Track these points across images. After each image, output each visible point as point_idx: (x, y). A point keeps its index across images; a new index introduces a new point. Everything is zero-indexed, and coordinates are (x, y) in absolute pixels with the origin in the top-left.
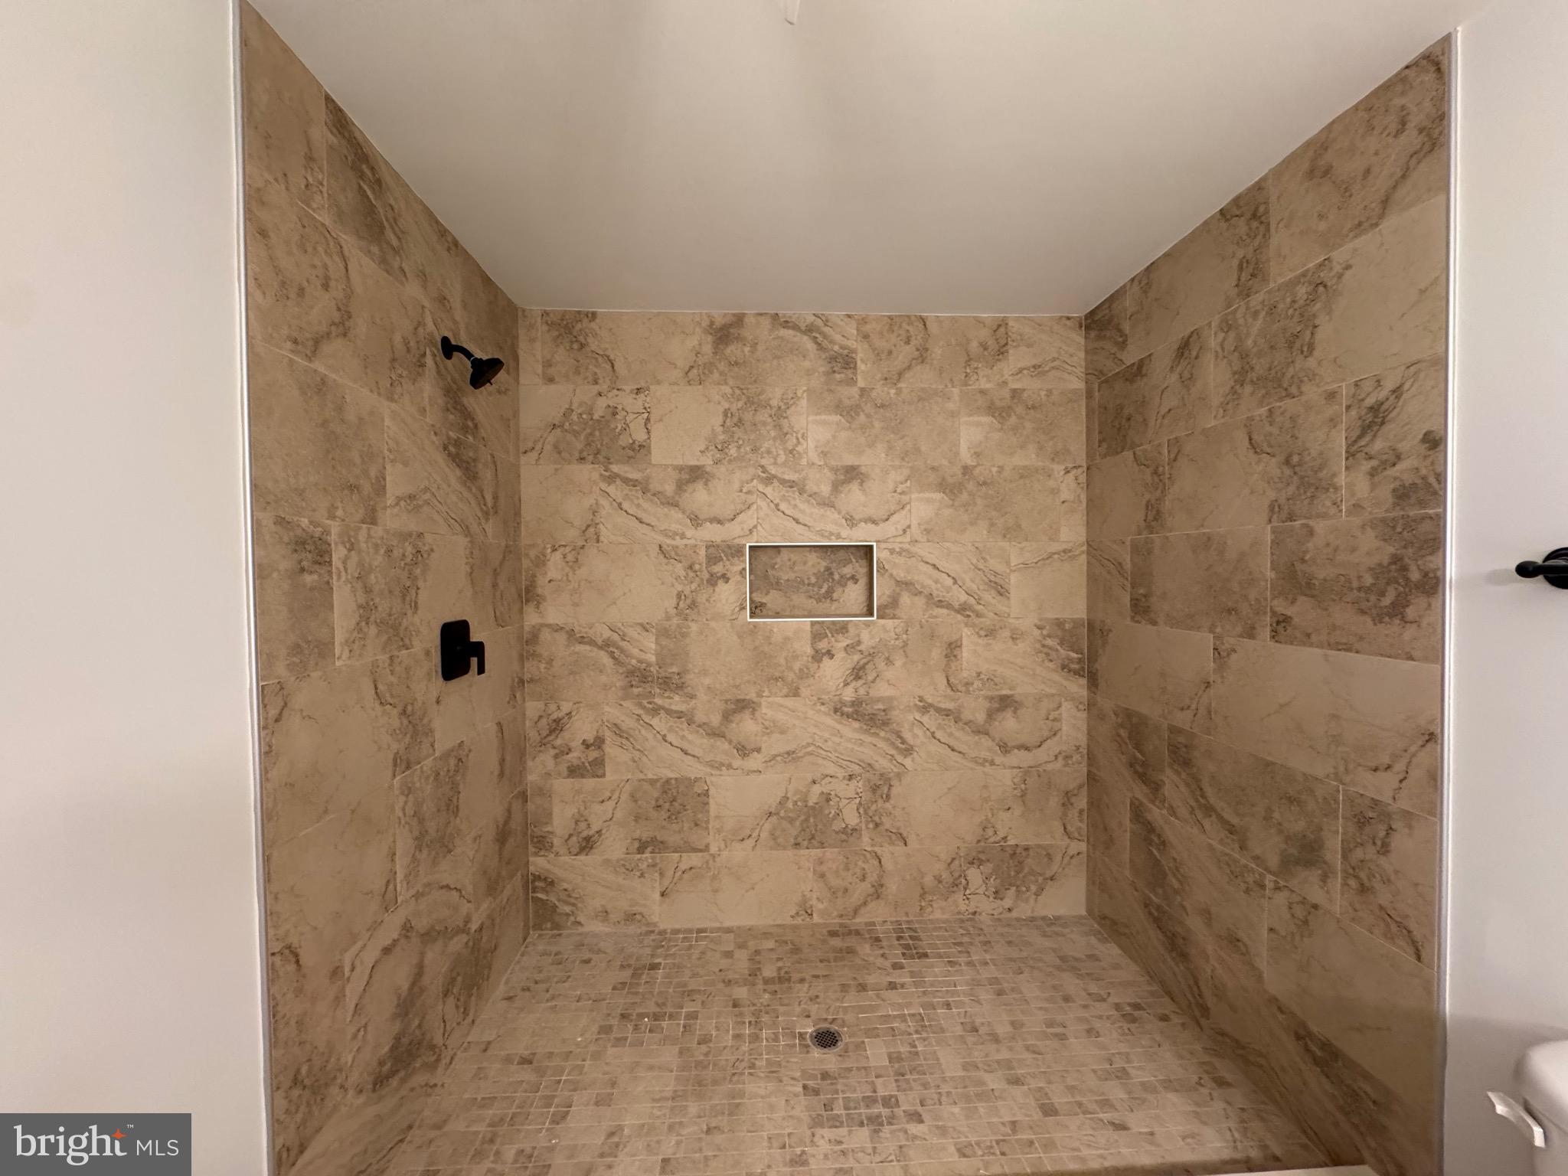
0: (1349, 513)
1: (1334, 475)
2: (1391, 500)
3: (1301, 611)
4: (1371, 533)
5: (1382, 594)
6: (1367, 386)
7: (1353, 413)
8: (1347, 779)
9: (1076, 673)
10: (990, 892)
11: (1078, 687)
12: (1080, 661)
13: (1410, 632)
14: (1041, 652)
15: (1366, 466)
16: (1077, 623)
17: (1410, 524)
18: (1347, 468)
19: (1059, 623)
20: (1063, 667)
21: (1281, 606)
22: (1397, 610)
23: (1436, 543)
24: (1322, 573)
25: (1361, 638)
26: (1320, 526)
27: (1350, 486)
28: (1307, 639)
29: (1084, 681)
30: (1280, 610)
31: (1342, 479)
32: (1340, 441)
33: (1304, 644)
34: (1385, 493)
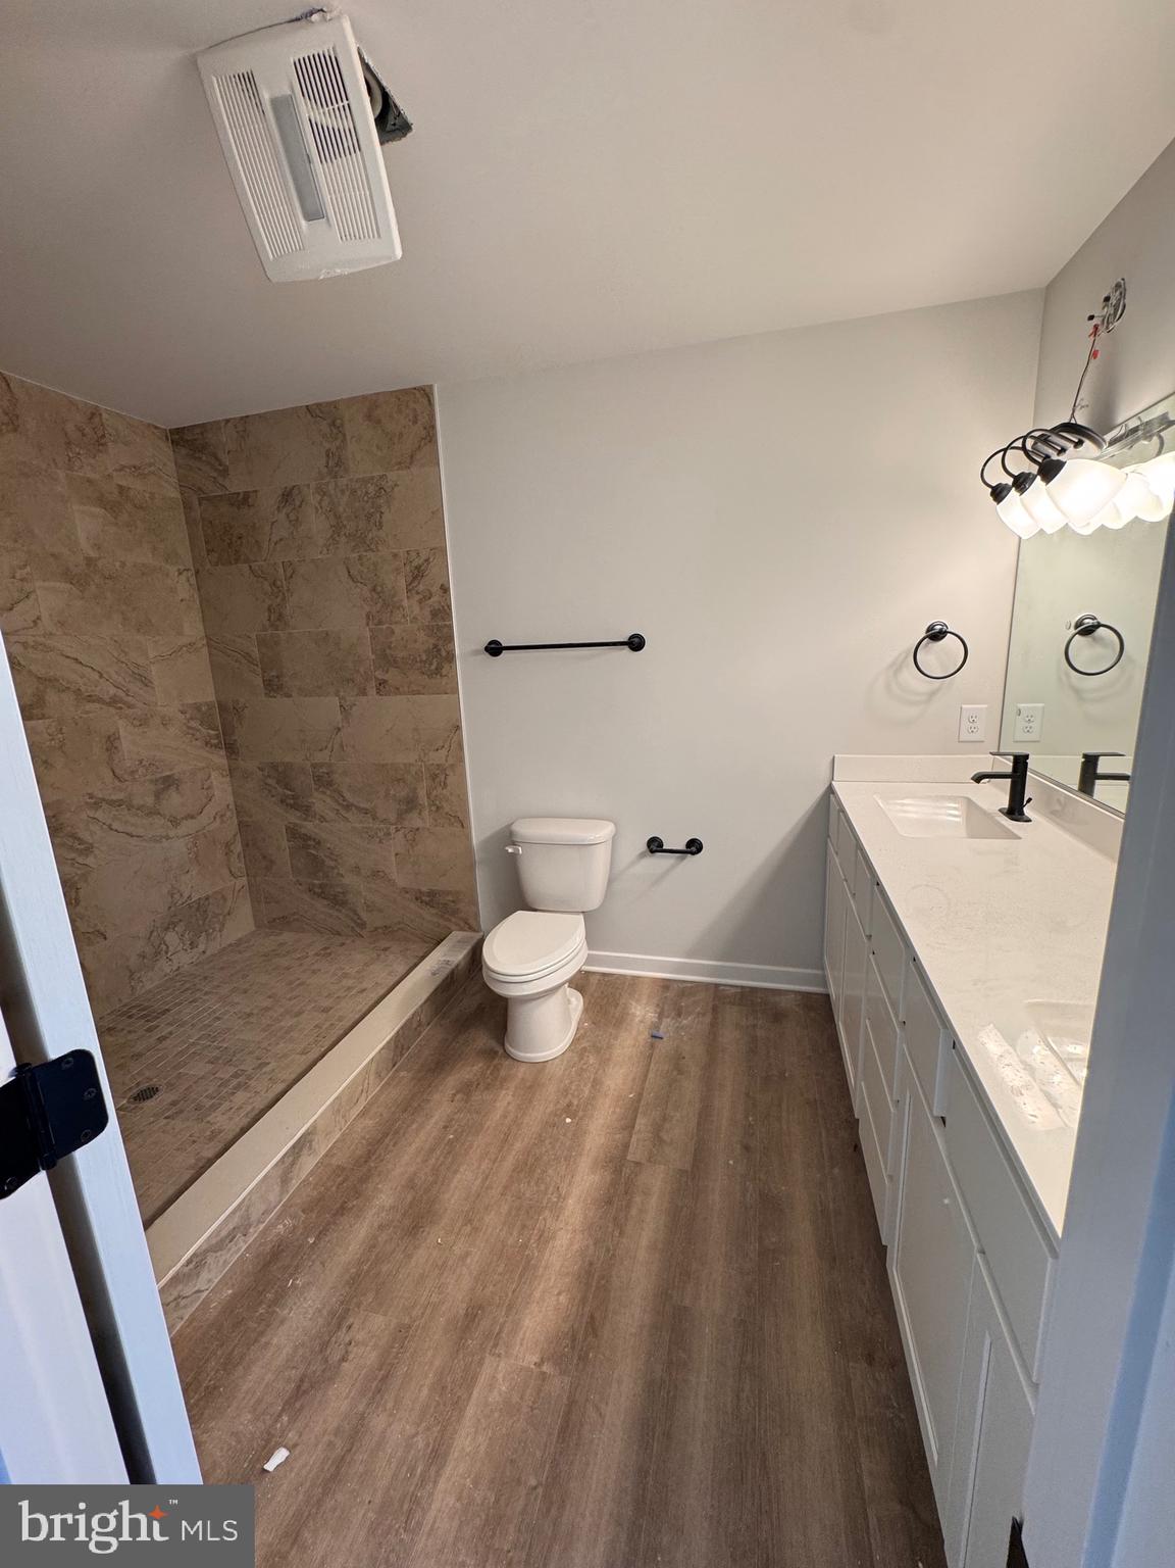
0: (411, 622)
1: (402, 600)
2: (430, 617)
3: (393, 676)
4: (422, 633)
5: (431, 664)
6: (414, 554)
7: (408, 568)
8: (425, 760)
9: (216, 746)
10: (187, 946)
11: (219, 758)
12: (218, 736)
13: (444, 680)
14: (188, 733)
15: (418, 597)
16: (210, 705)
17: (439, 628)
18: (408, 597)
19: (197, 707)
20: (207, 744)
21: (379, 674)
22: (438, 671)
23: (451, 638)
24: (401, 654)
25: (424, 687)
26: (397, 629)
27: (410, 607)
28: (397, 691)
29: (223, 752)
30: (380, 677)
31: (405, 603)
32: (402, 583)
33: (396, 694)
34: (427, 612)
